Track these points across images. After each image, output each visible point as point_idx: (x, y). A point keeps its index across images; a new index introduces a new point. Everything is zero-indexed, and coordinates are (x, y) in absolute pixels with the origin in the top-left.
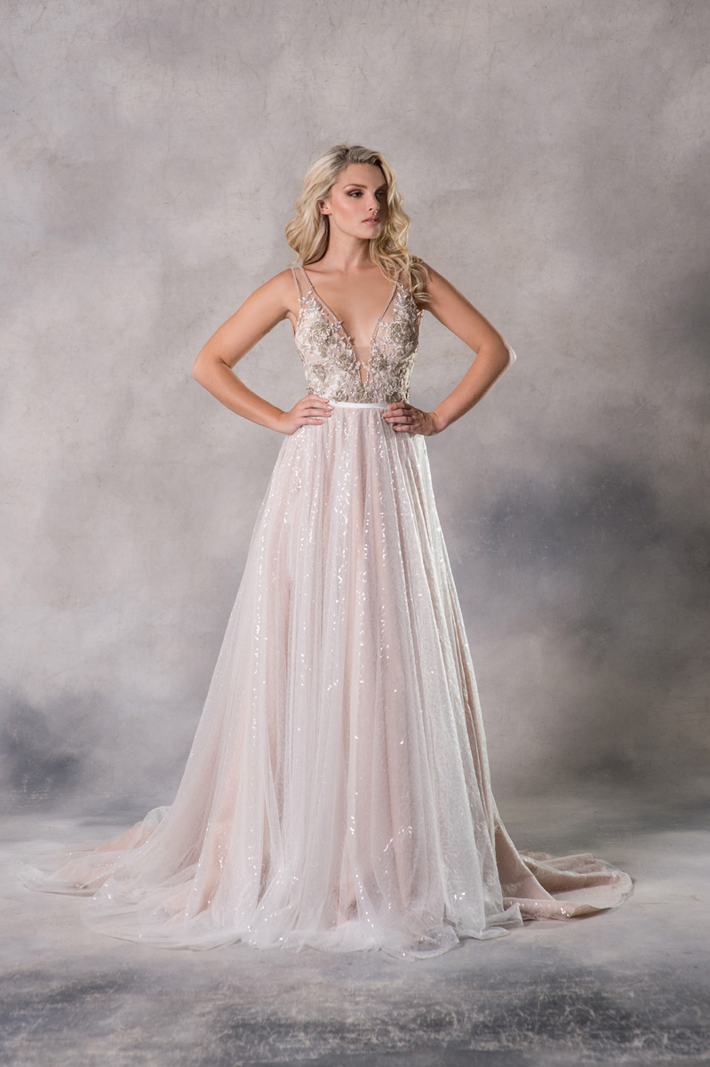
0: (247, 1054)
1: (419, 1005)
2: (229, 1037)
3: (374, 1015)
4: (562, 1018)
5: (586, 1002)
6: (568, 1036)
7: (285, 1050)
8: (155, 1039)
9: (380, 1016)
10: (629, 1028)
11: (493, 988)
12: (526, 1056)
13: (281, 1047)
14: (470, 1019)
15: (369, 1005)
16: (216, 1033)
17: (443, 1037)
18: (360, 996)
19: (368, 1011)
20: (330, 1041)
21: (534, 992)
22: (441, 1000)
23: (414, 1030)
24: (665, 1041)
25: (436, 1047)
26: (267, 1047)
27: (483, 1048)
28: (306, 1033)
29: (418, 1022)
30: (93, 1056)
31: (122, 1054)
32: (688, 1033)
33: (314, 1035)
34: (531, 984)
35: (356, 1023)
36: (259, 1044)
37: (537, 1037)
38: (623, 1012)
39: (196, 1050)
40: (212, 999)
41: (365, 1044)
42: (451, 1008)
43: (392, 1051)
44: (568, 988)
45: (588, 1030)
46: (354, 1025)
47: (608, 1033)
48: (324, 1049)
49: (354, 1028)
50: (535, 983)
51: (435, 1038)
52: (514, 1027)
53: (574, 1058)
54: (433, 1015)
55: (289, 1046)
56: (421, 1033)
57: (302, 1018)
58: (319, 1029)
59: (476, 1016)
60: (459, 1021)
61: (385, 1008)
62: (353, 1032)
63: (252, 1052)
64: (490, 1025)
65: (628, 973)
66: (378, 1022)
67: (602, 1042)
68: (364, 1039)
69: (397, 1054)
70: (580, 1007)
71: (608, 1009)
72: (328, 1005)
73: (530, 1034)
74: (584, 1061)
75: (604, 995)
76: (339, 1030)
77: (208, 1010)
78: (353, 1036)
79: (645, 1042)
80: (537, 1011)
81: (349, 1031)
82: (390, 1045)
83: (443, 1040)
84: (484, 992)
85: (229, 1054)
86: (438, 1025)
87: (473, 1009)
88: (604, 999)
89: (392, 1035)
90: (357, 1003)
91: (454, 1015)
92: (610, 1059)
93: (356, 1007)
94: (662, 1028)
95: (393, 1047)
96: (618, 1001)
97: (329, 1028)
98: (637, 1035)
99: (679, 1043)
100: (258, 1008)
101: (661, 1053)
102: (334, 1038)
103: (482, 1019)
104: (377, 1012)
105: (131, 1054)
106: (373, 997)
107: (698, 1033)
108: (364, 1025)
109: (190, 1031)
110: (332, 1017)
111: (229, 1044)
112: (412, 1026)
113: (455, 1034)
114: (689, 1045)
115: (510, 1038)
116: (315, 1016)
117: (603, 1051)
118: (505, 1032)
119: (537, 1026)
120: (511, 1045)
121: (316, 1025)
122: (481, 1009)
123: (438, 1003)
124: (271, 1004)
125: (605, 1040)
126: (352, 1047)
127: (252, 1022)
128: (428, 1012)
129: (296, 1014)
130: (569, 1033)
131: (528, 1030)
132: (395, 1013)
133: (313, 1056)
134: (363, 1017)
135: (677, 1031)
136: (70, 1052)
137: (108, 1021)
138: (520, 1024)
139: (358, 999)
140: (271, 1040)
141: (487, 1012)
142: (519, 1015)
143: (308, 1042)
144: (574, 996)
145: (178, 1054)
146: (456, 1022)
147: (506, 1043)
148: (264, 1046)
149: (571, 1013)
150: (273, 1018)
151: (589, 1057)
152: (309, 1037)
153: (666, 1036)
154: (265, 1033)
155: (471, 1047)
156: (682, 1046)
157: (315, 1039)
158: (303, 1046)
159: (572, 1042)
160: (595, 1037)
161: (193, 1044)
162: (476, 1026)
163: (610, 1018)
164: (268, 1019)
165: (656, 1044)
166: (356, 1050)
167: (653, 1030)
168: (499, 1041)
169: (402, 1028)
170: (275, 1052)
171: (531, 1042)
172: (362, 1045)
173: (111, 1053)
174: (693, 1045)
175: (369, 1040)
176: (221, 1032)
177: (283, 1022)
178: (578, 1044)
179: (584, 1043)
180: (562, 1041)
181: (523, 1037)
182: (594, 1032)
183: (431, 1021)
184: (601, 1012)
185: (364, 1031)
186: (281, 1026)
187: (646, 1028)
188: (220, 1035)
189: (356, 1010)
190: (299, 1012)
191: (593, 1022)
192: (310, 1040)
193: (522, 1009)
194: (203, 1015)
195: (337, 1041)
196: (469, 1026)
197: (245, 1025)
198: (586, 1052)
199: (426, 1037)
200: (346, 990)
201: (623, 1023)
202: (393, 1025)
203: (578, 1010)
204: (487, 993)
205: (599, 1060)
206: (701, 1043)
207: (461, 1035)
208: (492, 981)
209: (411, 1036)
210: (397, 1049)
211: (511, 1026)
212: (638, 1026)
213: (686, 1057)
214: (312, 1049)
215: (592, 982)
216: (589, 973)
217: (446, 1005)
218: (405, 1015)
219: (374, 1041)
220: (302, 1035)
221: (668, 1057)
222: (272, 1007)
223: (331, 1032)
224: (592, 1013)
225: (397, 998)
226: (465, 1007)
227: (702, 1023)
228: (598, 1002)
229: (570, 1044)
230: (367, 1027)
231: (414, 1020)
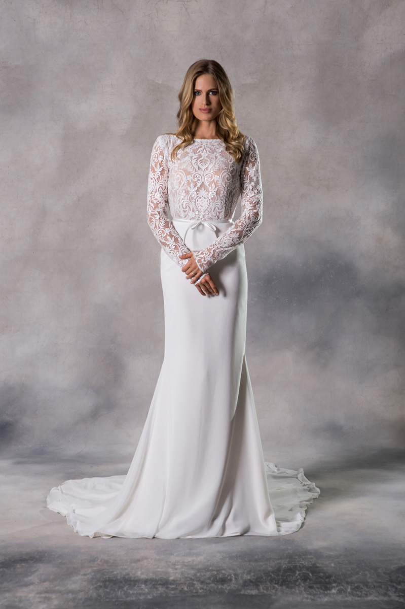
0: (111, 596)
1: (212, 570)
2: (101, 587)
3: (186, 576)
4: (294, 577)
5: (308, 569)
6: (297, 587)
7: (133, 594)
8: (57, 588)
9: (189, 576)
10: (330, 583)
11: (256, 561)
12: (274, 597)
13: (131, 592)
14: (242, 577)
15: (183, 570)
16: (93, 585)
17: (226, 587)
18: (178, 565)
19: (182, 573)
20: (160, 589)
21: (280, 563)
22: (225, 568)
23: (209, 583)
24: (349, 590)
25: (221, 592)
26: (123, 592)
27: (249, 593)
28: (146, 585)
29: (212, 579)
30: (21, 597)
31: (38, 596)
32: (362, 586)
33: (150, 586)
34: (278, 559)
35: (176, 579)
36: (118, 590)
37: (280, 588)
38: (327, 574)
39: (81, 593)
40: (91, 567)
41: (180, 591)
42: (231, 571)
43: (196, 594)
44: (299, 561)
45: (308, 584)
46: (174, 581)
47: (318, 586)
48: (156, 593)
49: (174, 582)
50: (281, 558)
51: (221, 588)
52: (268, 582)
53: (299, 599)
54: (221, 576)
55: (135, 592)
56: (213, 585)
57: (144, 577)
58: (153, 583)
59: (245, 576)
60: (236, 579)
61: (193, 572)
62: (173, 584)
63: (114, 595)
64: (253, 581)
65: (332, 553)
66: (188, 579)
67: (315, 590)
68: (180, 588)
69: (199, 596)
70: (304, 571)
71: (319, 573)
72: (159, 570)
73: (276, 586)
74: (304, 600)
75: (318, 565)
76: (165, 583)
77: (89, 572)
78: (173, 586)
79: (338, 590)
80: (281, 574)
81: (171, 584)
82: (194, 591)
83: (226, 589)
84: (251, 563)
85: (100, 596)
86: (223, 581)
87: (244, 573)
88: (317, 567)
89: (196, 586)
90: (176, 569)
91: (233, 575)
92: (318, 599)
93: (175, 571)
94: (348, 583)
95: (196, 592)
96: (325, 569)
97: (159, 582)
98: (334, 587)
99: (356, 591)
100: (118, 572)
101: (346, 596)
102: (162, 587)
103: (249, 578)
104: (188, 574)
105: (43, 595)
106: (186, 566)
107: (367, 586)
108: (180, 580)
109: (77, 583)
110: (161, 576)
111: (100, 591)
112: (208, 581)
113: (233, 586)
114: (361, 592)
115: (265, 588)
116: (151, 576)
117: (315, 595)
118: (262, 585)
119: (280, 582)
120: (265, 592)
121: (151, 580)
122: (249, 573)
123: (224, 569)
124: (126, 569)
125: (317, 589)
126: (172, 592)
127: (114, 579)
128: (218, 574)
129: (140, 574)
130: (297, 585)
131: (275, 584)
132: (198, 575)
133: (149, 597)
134: (179, 576)
135: (356, 585)
136: (7, 595)
137: (30, 578)
138: (271, 581)
139: (177, 567)
140: (125, 588)
141: (252, 574)
142: (270, 576)
143: (146, 590)
144: (301, 566)
145: (70, 596)
146: (234, 579)
147: (262, 590)
148: (121, 592)
149: (299, 575)
150: (127, 577)
151: (307, 598)
152: (147, 587)
153: (349, 587)
154: (121, 585)
155: (242, 593)
156: (358, 593)
157: (151, 588)
158: (144, 592)
159: (299, 590)
160: (311, 587)
161: (79, 590)
162: (245, 582)
163: (320, 577)
164: (124, 577)
165: (344, 591)
166: (174, 594)
167: (343, 584)
168: (258, 590)
169: (202, 582)
170: (127, 595)
171: (276, 590)
172: (178, 592)
173: (31, 595)
174: (364, 592)
175: (183, 588)
176: (96, 584)
177: (132, 579)
178: (302, 591)
179: (305, 591)
180: (293, 590)
181: (272, 587)
182: (311, 585)
183: (219, 578)
184: (315, 574)
185: (179, 584)
186: (131, 581)
187: (339, 583)
188: (95, 586)
189: (176, 573)
190: (142, 573)
191: (310, 580)
192: (148, 589)
193: (273, 572)
194: (85, 575)
195: (164, 589)
196: (241, 582)
197: (110, 581)
198: (306, 596)
199: (216, 587)
200: (170, 562)
201: (327, 580)
202: (197, 581)
203: (303, 573)
204: (253, 564)
205: (312, 600)
206: (369, 591)
207: (236, 586)
208: (256, 557)
209: (207, 586)
210: (199, 594)
211: (266, 582)
212: (335, 582)
213: (359, 598)
214: (149, 593)
215: (312, 558)
216: (310, 554)
217: (228, 570)
218: (204, 575)
219: (186, 589)
220: (143, 586)
221: (349, 598)
222: (127, 571)
223: (160, 584)
224: (311, 575)
225: (200, 566)
226: (239, 571)
227: (369, 580)
228: (314, 569)
229: (297, 591)
230: (182, 582)
231: (209, 578)
